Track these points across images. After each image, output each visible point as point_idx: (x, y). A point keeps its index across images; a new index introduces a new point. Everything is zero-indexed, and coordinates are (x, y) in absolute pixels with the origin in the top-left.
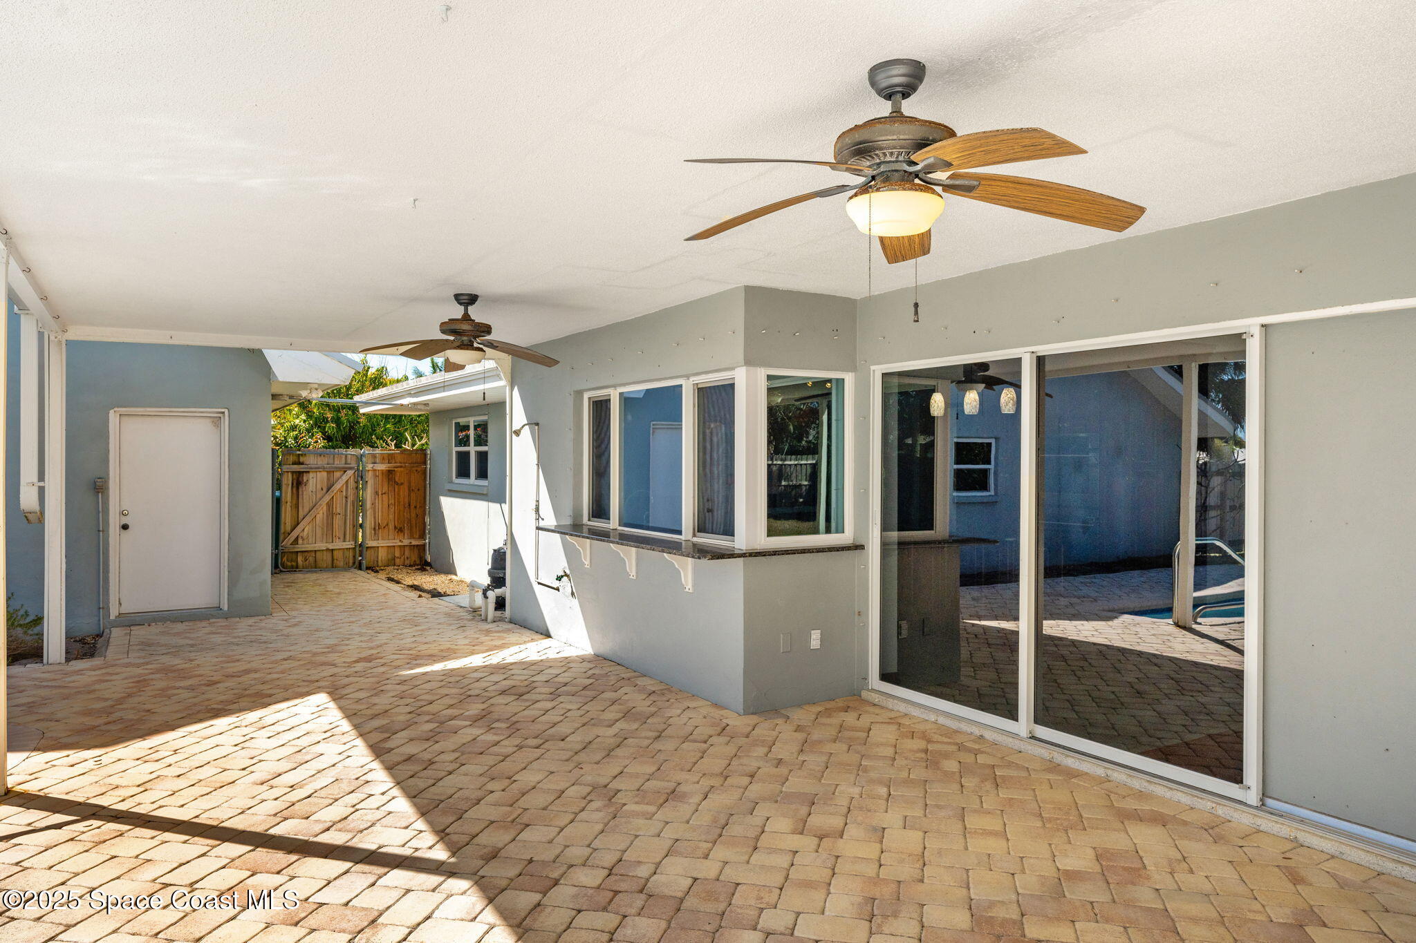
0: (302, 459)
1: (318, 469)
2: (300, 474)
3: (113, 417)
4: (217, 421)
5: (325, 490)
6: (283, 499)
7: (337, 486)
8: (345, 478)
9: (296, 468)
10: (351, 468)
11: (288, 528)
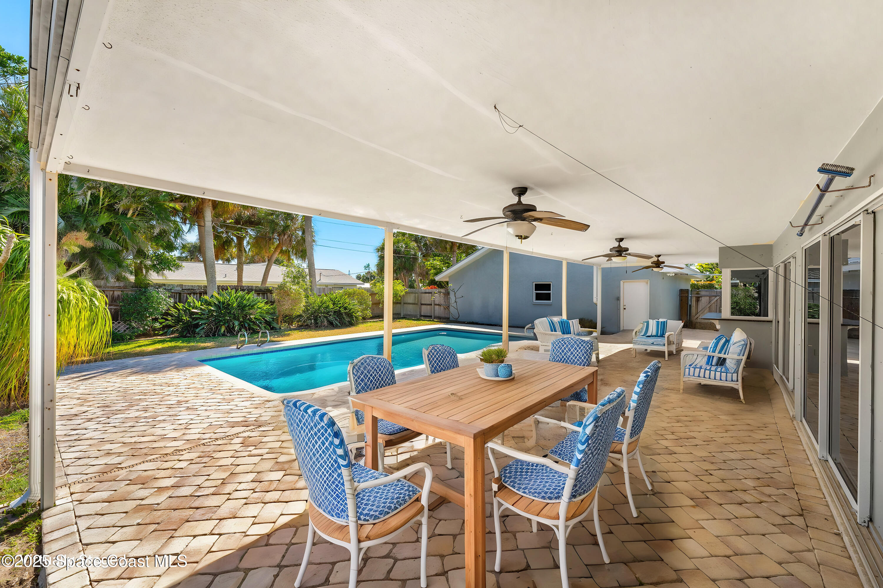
0: (699, 293)
1: (705, 296)
2: (699, 297)
3: (622, 282)
4: (647, 283)
5: (708, 303)
6: (692, 305)
7: (713, 302)
8: (716, 299)
9: (697, 295)
10: (718, 296)
11: (694, 315)
